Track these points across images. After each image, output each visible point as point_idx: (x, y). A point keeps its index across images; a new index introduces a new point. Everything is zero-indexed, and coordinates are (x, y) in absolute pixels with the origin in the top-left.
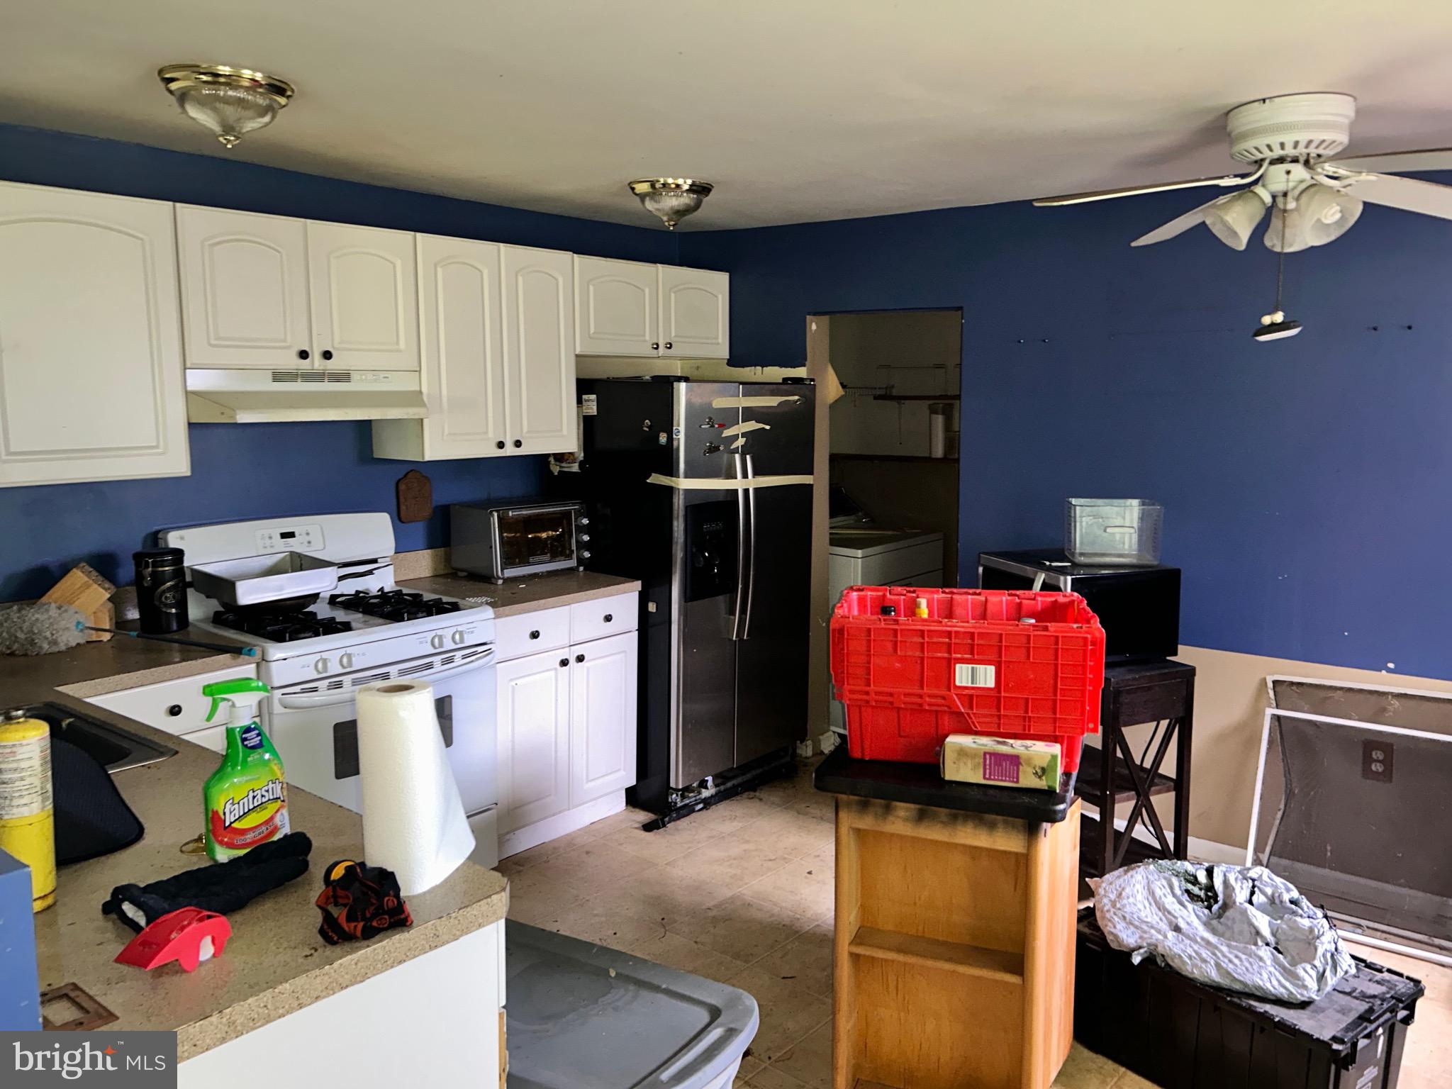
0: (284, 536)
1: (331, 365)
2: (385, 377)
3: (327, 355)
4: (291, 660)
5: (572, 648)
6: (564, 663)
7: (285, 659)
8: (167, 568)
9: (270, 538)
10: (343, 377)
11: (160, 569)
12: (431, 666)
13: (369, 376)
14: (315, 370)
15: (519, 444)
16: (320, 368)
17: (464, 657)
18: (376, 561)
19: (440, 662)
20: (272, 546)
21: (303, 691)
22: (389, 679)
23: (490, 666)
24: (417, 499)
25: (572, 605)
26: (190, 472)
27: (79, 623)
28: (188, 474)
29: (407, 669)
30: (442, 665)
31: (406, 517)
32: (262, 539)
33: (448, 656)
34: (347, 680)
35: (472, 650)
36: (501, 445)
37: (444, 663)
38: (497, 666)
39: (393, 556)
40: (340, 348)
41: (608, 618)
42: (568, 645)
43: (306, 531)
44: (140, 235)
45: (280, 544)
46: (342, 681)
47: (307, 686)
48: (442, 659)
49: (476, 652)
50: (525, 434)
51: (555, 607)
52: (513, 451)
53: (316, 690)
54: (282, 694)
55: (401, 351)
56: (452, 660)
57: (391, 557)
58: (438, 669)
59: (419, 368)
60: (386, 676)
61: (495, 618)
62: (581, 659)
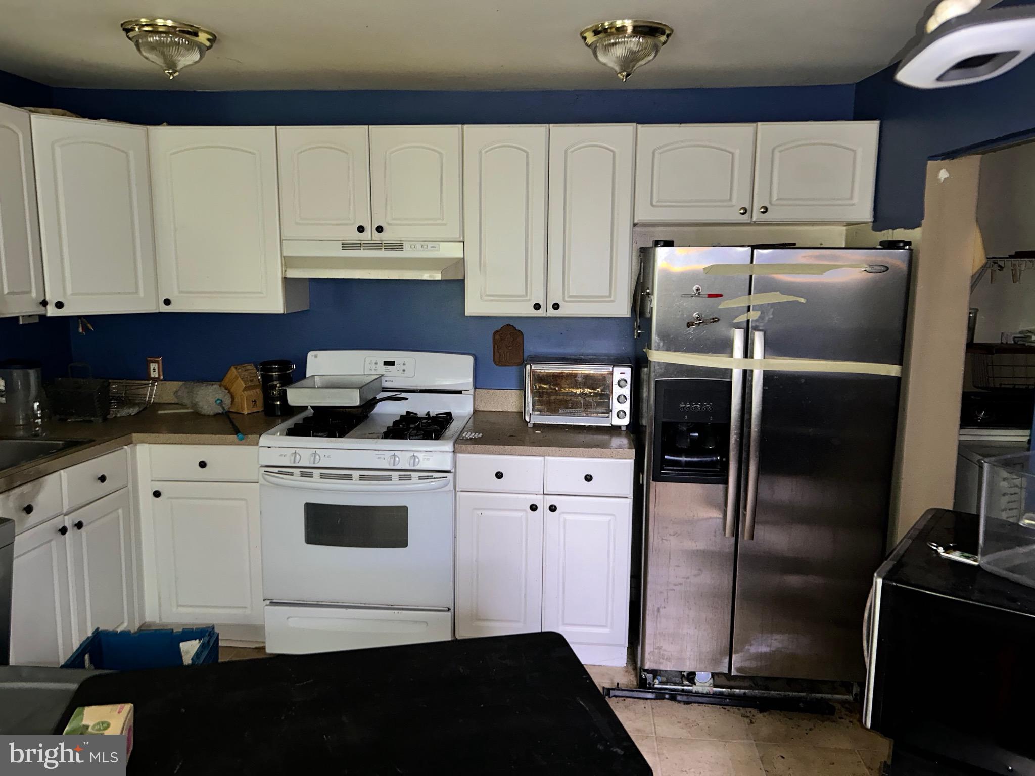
0: (386, 363)
1: (385, 236)
2: (432, 247)
3: (380, 229)
4: (274, 448)
5: (546, 496)
6: (534, 508)
7: (269, 447)
8: (274, 374)
9: (376, 364)
10: (398, 246)
11: (271, 374)
12: (389, 478)
13: (419, 245)
14: (372, 240)
15: (556, 306)
16: (376, 240)
17: (421, 478)
18: (460, 392)
19: (398, 477)
20: (375, 370)
21: (280, 473)
22: (352, 480)
23: (445, 491)
24: (510, 348)
25: (546, 458)
26: (284, 311)
27: (218, 399)
28: (282, 312)
29: (368, 476)
30: (400, 480)
31: (500, 362)
32: (370, 364)
33: (405, 474)
34: (316, 473)
35: (428, 474)
36: (537, 307)
37: (401, 478)
38: (459, 494)
39: (473, 390)
40: (388, 224)
41: (588, 477)
42: (542, 493)
43: (403, 362)
44: (255, 151)
45: (382, 369)
46: (312, 473)
47: (283, 470)
48: (399, 475)
49: (432, 476)
50: (566, 298)
51: (523, 455)
52: (552, 313)
53: (292, 474)
54: (265, 471)
55: (445, 225)
56: (409, 478)
57: (472, 391)
58: (396, 482)
59: (462, 239)
60: (349, 478)
61: (454, 451)
62: (553, 508)
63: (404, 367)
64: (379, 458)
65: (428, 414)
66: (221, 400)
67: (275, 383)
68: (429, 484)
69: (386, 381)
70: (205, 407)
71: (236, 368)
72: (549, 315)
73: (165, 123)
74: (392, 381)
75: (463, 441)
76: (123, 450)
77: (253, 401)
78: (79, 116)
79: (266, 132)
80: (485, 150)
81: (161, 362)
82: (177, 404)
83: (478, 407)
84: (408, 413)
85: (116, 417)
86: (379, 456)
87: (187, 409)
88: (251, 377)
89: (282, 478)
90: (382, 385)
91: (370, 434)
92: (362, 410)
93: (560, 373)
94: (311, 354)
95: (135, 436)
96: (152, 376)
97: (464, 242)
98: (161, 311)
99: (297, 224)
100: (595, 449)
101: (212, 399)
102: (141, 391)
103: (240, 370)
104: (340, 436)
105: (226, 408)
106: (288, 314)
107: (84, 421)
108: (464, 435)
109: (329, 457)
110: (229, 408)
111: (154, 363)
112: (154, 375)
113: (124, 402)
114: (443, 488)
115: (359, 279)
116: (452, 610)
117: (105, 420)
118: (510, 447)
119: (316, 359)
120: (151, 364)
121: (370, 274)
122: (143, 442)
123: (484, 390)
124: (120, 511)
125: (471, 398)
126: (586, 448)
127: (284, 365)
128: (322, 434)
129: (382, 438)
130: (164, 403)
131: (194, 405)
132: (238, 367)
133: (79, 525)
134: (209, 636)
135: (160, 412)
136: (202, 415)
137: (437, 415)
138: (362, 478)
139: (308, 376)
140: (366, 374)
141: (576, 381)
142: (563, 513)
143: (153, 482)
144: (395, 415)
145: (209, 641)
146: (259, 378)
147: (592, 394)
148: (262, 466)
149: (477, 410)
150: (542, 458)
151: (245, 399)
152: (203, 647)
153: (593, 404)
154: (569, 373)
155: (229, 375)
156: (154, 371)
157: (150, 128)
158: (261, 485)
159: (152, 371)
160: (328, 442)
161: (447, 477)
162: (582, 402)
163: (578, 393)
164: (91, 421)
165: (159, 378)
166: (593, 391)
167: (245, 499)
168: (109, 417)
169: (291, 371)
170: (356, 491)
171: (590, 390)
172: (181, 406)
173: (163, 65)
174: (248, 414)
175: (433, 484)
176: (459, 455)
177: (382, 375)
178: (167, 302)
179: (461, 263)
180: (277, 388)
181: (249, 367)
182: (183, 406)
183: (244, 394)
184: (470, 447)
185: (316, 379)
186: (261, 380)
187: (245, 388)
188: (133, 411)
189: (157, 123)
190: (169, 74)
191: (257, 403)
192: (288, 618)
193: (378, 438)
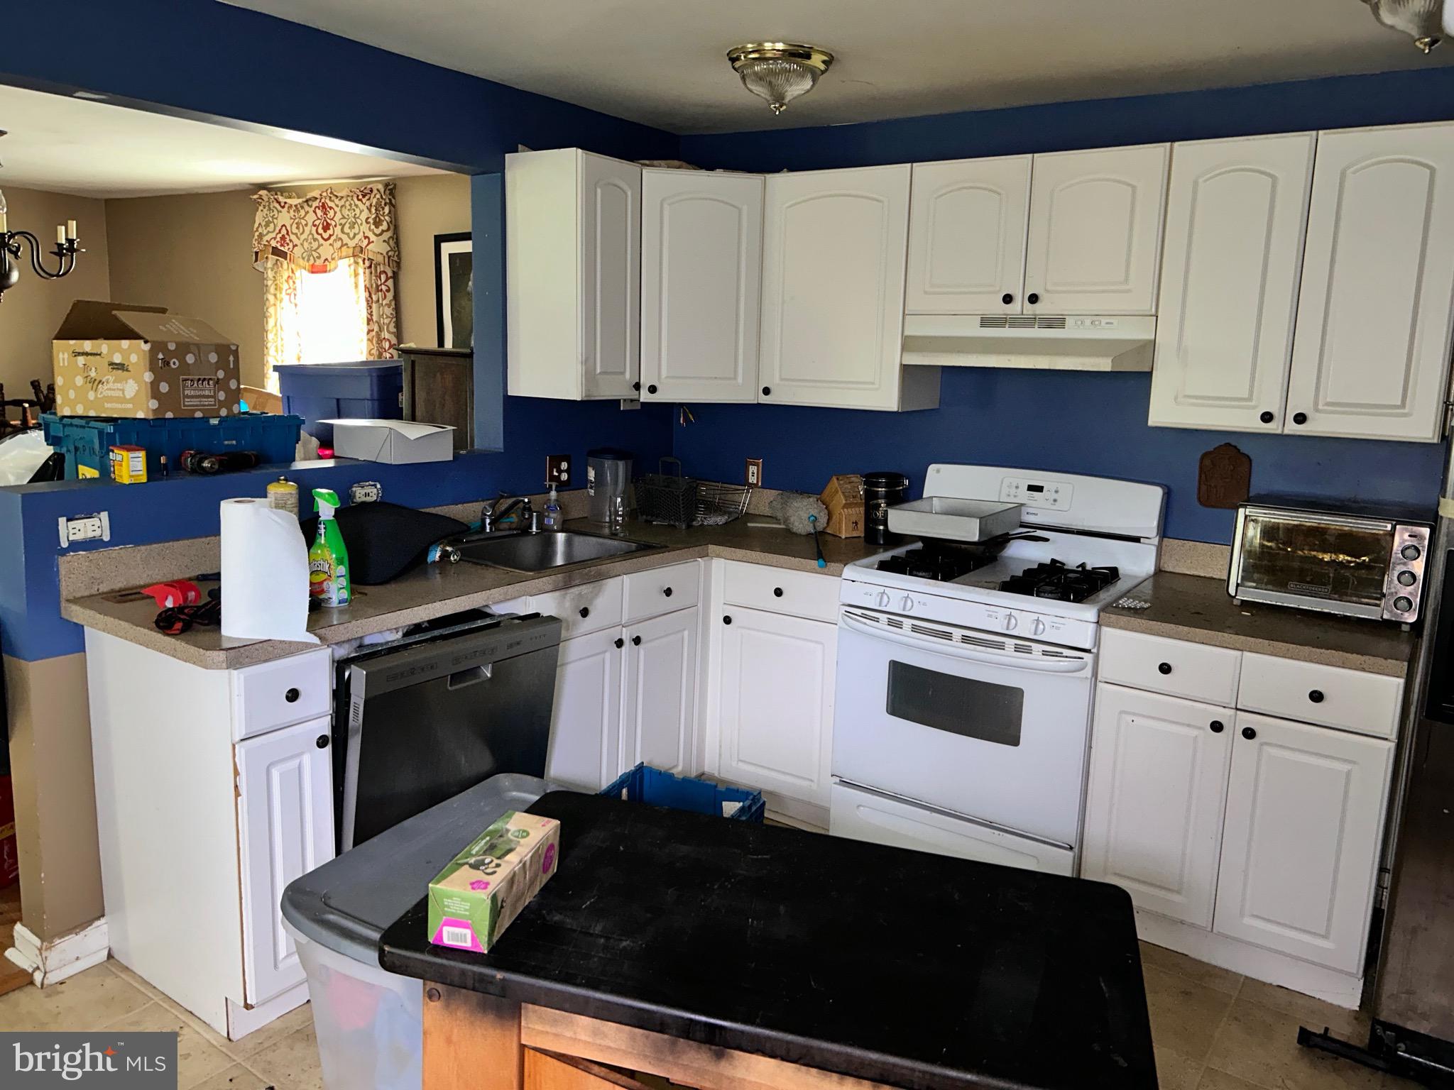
0: (1032, 488)
1: (1039, 309)
2: (1107, 323)
3: (1033, 299)
4: (859, 583)
5: (1240, 713)
6: (1217, 727)
7: (853, 581)
8: (880, 489)
9: (1017, 487)
10: (1056, 322)
11: (877, 489)
12: (1001, 646)
13: (1088, 321)
14: (1022, 314)
15: (1300, 418)
16: (1028, 313)
17: (1045, 653)
18: (1136, 540)
19: (1013, 647)
20: (1015, 496)
21: (863, 616)
22: (951, 640)
23: (1079, 678)
24: (1227, 480)
25: (1245, 653)
26: (899, 408)
27: (812, 516)
28: (895, 409)
29: (974, 638)
30: (1015, 651)
31: (1207, 500)
32: (1008, 486)
33: (1024, 644)
34: (907, 623)
35: (1055, 649)
36: (1267, 417)
37: (1018, 649)
38: (1100, 685)
39: (1157, 539)
40: (1047, 291)
41: (1314, 695)
42: (1234, 707)
43: (1055, 488)
44: (881, 198)
45: (1024, 496)
46: (902, 622)
47: (868, 613)
48: (1016, 644)
49: (1062, 653)
50: (1320, 407)
51: (1206, 644)
52: (1292, 428)
53: (877, 620)
54: (846, 611)
55: (1128, 291)
56: (1028, 650)
57: (1156, 541)
58: (1009, 654)
59: (1154, 310)
60: (948, 636)
61: (1098, 622)
62: (1249, 734)
63: (1056, 496)
64: (989, 616)
65: (1083, 565)
66: (816, 518)
67: (880, 501)
68: (1058, 663)
69: (1028, 513)
70: (796, 524)
71: (838, 479)
72: (1286, 432)
73: (785, 170)
74: (1037, 514)
75: (1116, 610)
76: (696, 563)
77: (853, 523)
78: (696, 167)
79: (900, 171)
80: (1204, 179)
81: (761, 465)
82: (770, 517)
83: (1166, 566)
84: (1053, 561)
85: (702, 525)
86: (991, 613)
87: (780, 524)
88: (854, 492)
89: (865, 624)
90: (1022, 518)
91: (986, 582)
92: (985, 550)
93: (1297, 526)
94: (932, 469)
95: (712, 548)
96: (750, 481)
97: (1157, 317)
98: (759, 402)
99: (926, 293)
100: (1334, 652)
101: (805, 515)
102: (736, 497)
103: (841, 482)
104: (944, 579)
105: (820, 528)
106: (903, 412)
107: (669, 526)
108: (1121, 602)
109: (924, 604)
110: (825, 528)
111: (753, 465)
112: (753, 480)
113: (712, 508)
114: (1074, 673)
115: (994, 368)
116: (1076, 850)
117: (689, 526)
118: (1186, 629)
119: (938, 474)
120: (750, 467)
121: (1009, 360)
122: (718, 556)
123: (1177, 541)
124: (686, 633)
125: (1153, 550)
126: (1317, 647)
127: (894, 479)
128: (924, 574)
129: (999, 590)
130: (760, 515)
131: (786, 521)
132: (840, 478)
133: (637, 641)
134: (752, 800)
135: (749, 525)
136: (794, 533)
137: (1093, 568)
138: (965, 639)
139: (925, 496)
140: (1001, 501)
141: (1324, 541)
142: (1266, 744)
143: (726, 606)
144: (1030, 561)
145: (750, 807)
146: (861, 493)
147: (1352, 565)
148: (844, 605)
149: (1163, 569)
150: (1240, 653)
151: (844, 519)
152: (742, 810)
153: (1351, 581)
154: (1313, 527)
155: (830, 486)
156: (753, 476)
157: (769, 176)
158: (840, 628)
159: (750, 474)
160: (926, 584)
161: (1082, 658)
162: (1331, 575)
163: (1326, 560)
164: (674, 526)
165: (756, 485)
166: (1354, 559)
167: (822, 644)
168: (694, 523)
169: (901, 488)
170: (959, 657)
171: (1349, 558)
172: (775, 521)
173: (769, 98)
174: (846, 538)
175: (1064, 664)
176: (1105, 629)
177: (1022, 505)
178: (766, 391)
179: (1150, 347)
180: (881, 509)
181: (853, 479)
182: (777, 520)
183: (843, 513)
184: (1123, 620)
185: (934, 502)
186: (863, 497)
187: (846, 504)
188: (721, 520)
189: (776, 169)
190: (774, 109)
191: (858, 526)
192: (858, 806)
193: (995, 589)
